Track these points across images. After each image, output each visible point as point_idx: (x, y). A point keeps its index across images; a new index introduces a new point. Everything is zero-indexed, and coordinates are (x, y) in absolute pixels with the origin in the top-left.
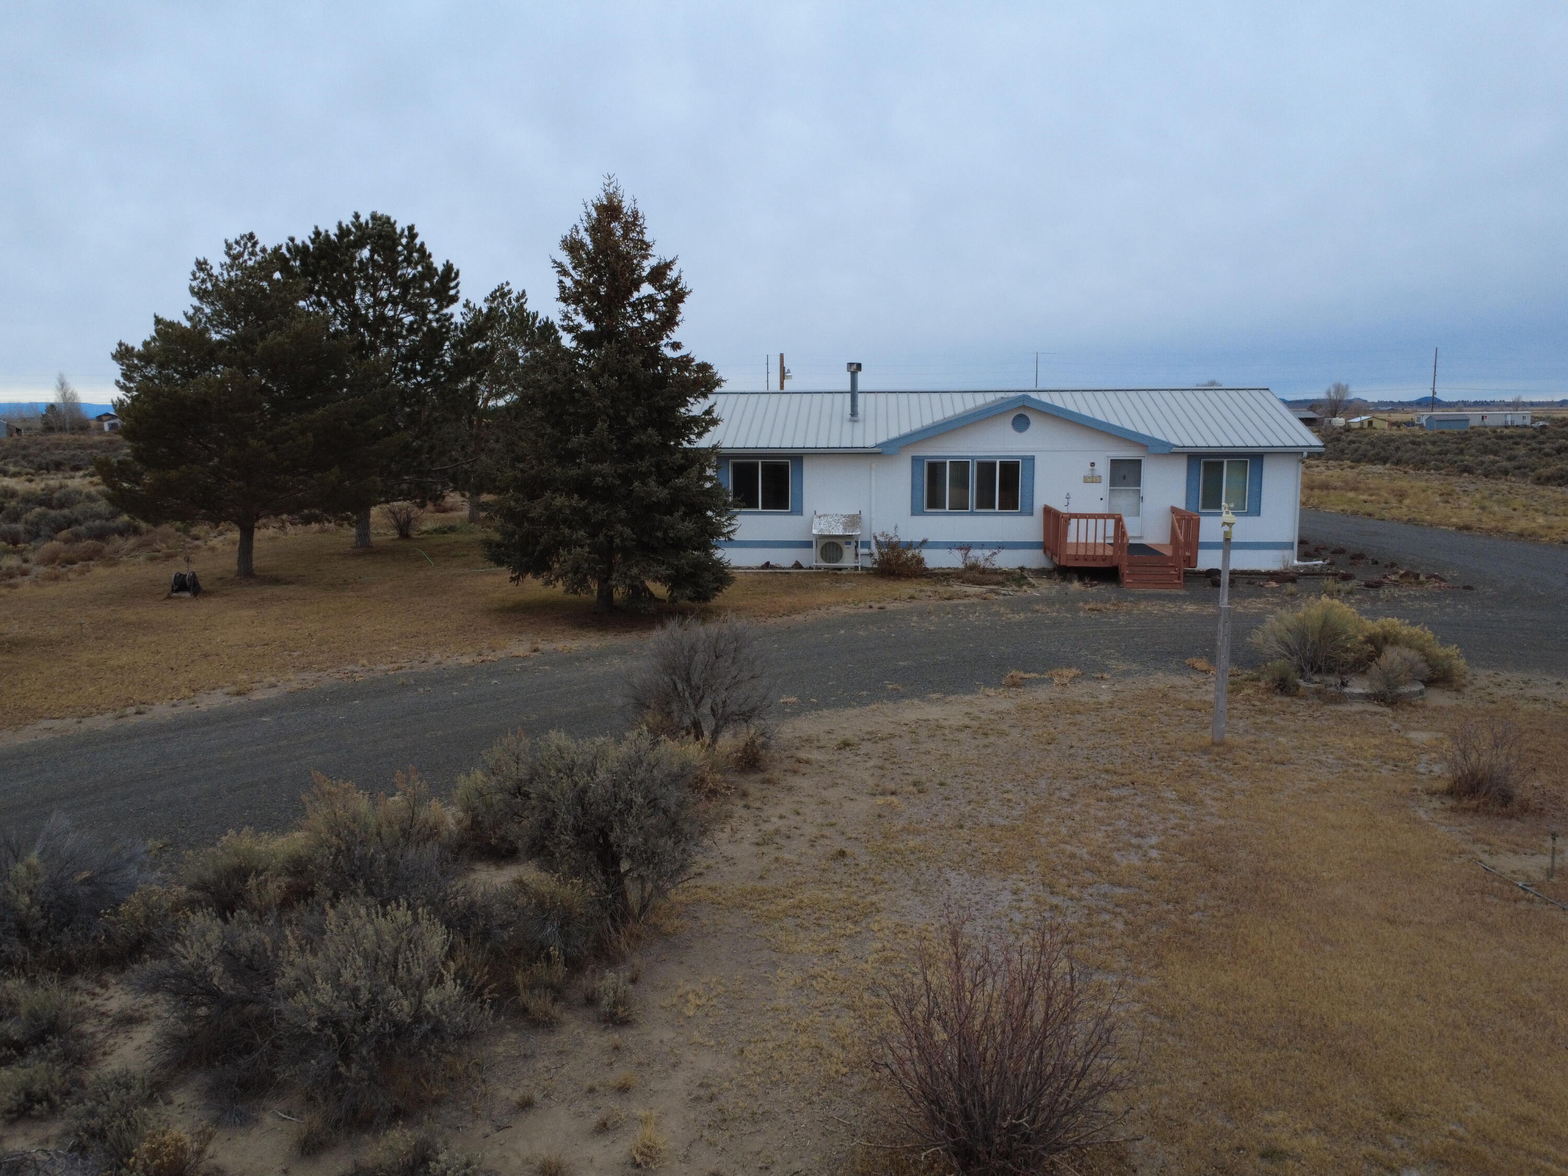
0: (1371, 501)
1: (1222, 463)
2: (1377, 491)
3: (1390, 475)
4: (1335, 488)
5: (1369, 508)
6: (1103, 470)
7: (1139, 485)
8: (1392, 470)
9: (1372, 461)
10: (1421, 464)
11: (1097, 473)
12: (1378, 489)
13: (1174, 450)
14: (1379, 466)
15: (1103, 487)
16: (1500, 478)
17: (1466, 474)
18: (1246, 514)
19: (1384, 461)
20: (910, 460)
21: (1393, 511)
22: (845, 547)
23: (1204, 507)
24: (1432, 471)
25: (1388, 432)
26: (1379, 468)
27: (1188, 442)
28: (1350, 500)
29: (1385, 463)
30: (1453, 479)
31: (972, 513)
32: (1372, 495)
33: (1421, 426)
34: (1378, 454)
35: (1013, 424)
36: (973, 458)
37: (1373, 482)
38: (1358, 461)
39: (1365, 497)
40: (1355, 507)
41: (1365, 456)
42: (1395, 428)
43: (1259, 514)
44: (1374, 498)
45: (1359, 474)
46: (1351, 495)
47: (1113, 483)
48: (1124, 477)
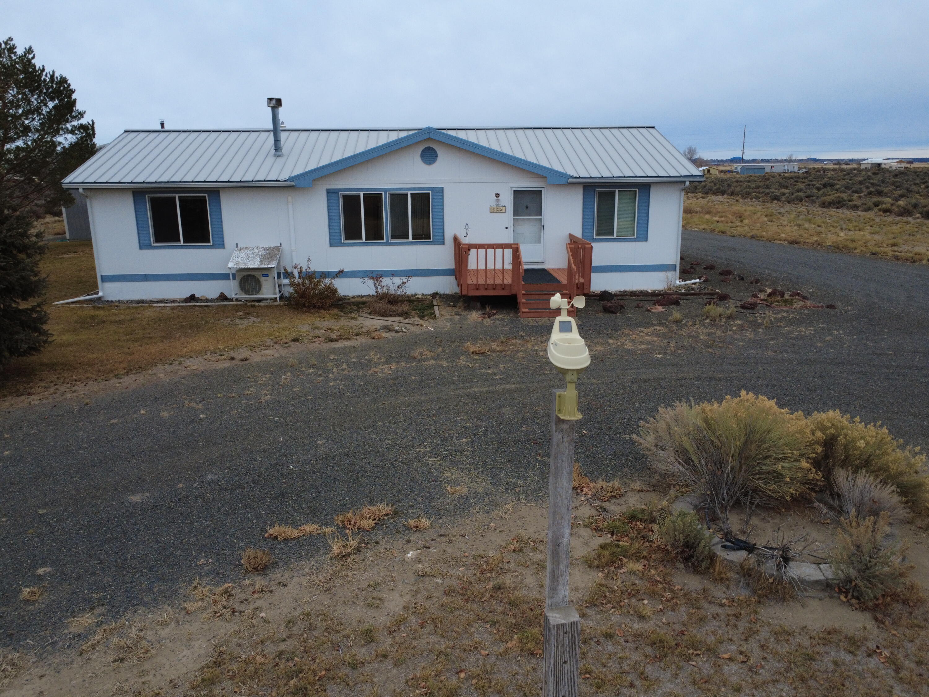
0: (722, 222)
1: (614, 192)
2: (724, 214)
3: (728, 202)
4: (696, 212)
5: (721, 226)
6: (507, 200)
7: (540, 214)
8: (729, 199)
9: (715, 194)
10: (747, 195)
11: (502, 204)
12: (724, 212)
13: (571, 180)
14: (720, 197)
15: (508, 217)
16: (798, 204)
17: (776, 201)
18: (635, 240)
19: (723, 193)
20: (325, 193)
21: (738, 228)
22: (263, 280)
23: (598, 234)
24: (754, 200)
25: (719, 176)
26: (720, 198)
27: (583, 174)
28: (708, 221)
29: (723, 195)
30: (769, 205)
31: (388, 244)
32: (721, 217)
33: (737, 172)
34: (718, 189)
35: (422, 156)
36: (385, 190)
37: (720, 208)
38: (707, 193)
39: (716, 219)
40: (712, 226)
41: (711, 190)
42: (722, 174)
43: (646, 240)
44: (723, 219)
45: (708, 202)
46: (708, 217)
47: (517, 212)
48: (527, 207)
